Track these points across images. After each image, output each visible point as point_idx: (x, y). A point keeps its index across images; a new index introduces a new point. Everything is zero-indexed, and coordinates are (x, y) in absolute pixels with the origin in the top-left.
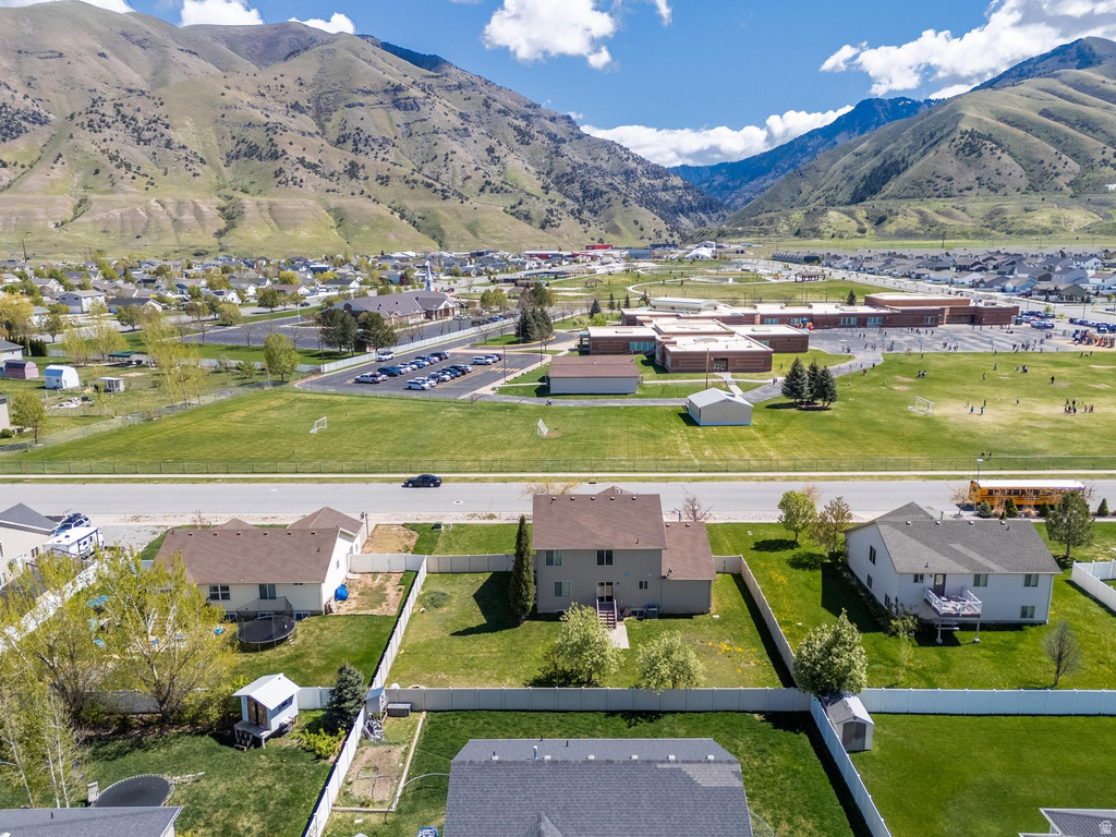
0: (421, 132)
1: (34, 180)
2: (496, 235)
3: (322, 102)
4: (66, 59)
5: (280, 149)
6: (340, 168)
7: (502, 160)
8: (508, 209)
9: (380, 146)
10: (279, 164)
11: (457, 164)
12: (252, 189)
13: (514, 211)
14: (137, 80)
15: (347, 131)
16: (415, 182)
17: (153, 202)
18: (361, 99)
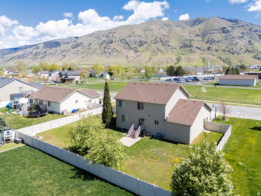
0: (229, 38)
2: (248, 63)
3: (204, 33)
4: (153, 31)
5: (192, 45)
6: (206, 48)
7: (253, 44)
8: (253, 57)
9: (218, 42)
10: (191, 48)
11: (239, 45)
12: (184, 54)
13: (255, 57)
14: (165, 33)
15: (209, 40)
16: (225, 50)
17: (163, 58)
18: (214, 32)
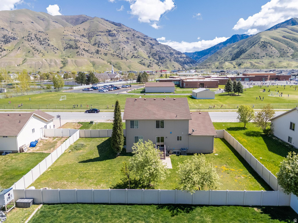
0: (116, 42)
1: (12, 54)
2: (135, 69)
3: (90, 34)
4: (23, 24)
5: (78, 46)
6: (94, 51)
7: (137, 49)
8: (139, 62)
9: (105, 46)
10: (78, 50)
11: (125, 50)
12: (70, 56)
13: (140, 63)
14: (41, 29)
15: (96, 42)
16: (114, 55)
17: (44, 60)
18: (100, 33)
